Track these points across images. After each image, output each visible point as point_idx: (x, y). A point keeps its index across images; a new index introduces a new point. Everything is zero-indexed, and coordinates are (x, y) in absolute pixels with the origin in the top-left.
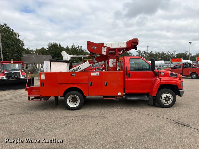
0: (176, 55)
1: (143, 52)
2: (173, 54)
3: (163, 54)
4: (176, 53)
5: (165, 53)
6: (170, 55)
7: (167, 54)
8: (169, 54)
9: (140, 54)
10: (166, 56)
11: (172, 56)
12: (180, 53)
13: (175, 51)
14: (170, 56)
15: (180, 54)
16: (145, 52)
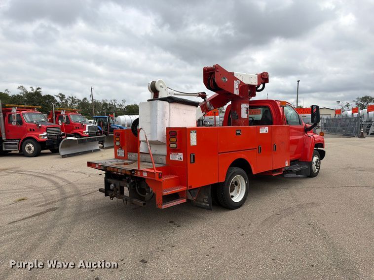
0: (126, 107)
1: (70, 97)
2: (121, 105)
3: (105, 104)
4: (126, 104)
5: (108, 102)
6: (117, 107)
7: (112, 105)
8: (115, 105)
9: (64, 101)
10: (110, 108)
11: (121, 109)
12: (133, 104)
13: (124, 101)
14: (117, 109)
15: (132, 106)
16: (73, 97)
